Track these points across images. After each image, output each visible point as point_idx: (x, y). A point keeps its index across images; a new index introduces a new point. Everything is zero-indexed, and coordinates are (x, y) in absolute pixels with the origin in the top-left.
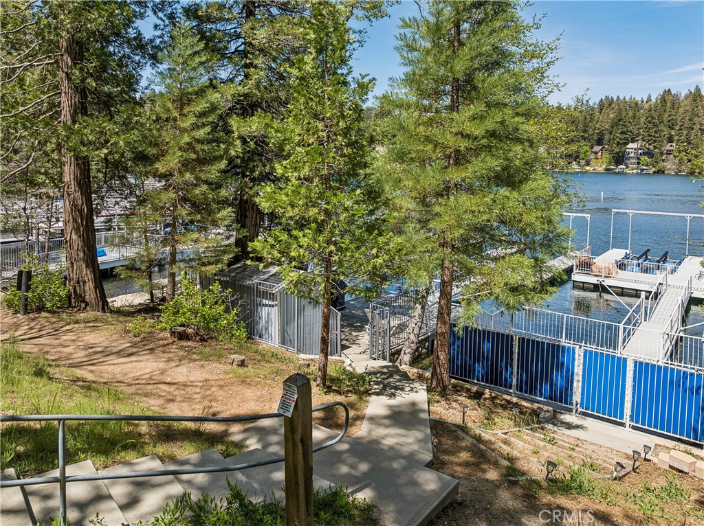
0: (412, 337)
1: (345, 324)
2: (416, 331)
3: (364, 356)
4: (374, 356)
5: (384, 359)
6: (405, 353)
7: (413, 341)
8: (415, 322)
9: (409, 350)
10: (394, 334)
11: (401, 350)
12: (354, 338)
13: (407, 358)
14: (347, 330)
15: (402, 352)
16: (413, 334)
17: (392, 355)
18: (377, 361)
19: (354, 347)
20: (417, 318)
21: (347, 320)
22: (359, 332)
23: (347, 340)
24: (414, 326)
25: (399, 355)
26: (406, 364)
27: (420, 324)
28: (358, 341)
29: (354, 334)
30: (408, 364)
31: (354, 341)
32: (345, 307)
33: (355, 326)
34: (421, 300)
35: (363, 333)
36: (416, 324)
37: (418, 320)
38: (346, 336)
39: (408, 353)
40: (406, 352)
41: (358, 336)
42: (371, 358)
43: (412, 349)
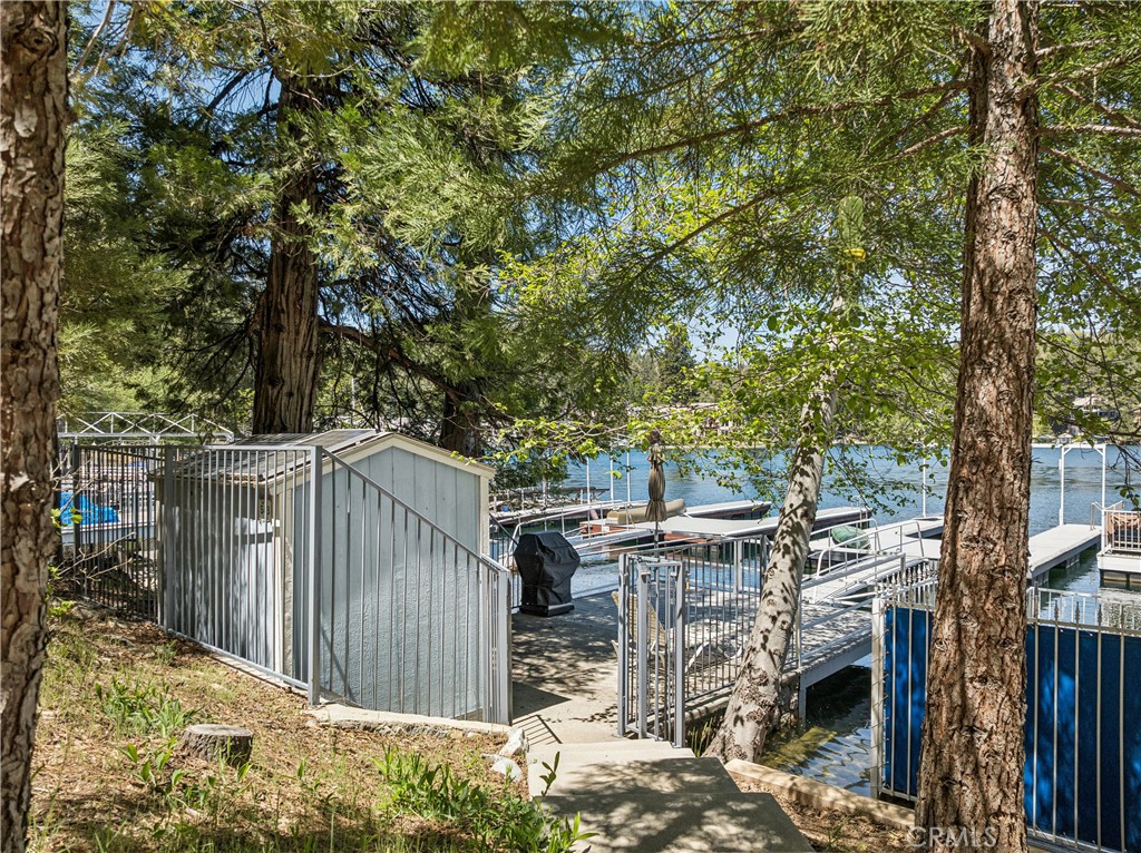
0: (762, 662)
1: (565, 643)
2: (775, 643)
3: (602, 727)
4: (632, 726)
5: (668, 735)
6: (738, 719)
7: (764, 676)
8: (771, 610)
9: (752, 707)
10: (697, 669)
11: (722, 711)
12: (580, 677)
13: (744, 735)
14: (564, 656)
15: (729, 717)
16: (763, 655)
17: (693, 725)
18: (640, 741)
19: (577, 699)
20: (777, 598)
21: (572, 634)
22: (598, 661)
23: (559, 681)
24: (769, 625)
25: (716, 726)
26: (743, 756)
27: (788, 619)
28: (591, 685)
29: (583, 665)
30: (750, 754)
31: (579, 683)
32: (572, 607)
33: (592, 649)
34: (788, 540)
35: (610, 663)
36: (774, 619)
37: (782, 606)
38: (560, 670)
39: (751, 717)
40: (743, 713)
41: (594, 670)
42: (625, 734)
43: (763, 705)
